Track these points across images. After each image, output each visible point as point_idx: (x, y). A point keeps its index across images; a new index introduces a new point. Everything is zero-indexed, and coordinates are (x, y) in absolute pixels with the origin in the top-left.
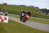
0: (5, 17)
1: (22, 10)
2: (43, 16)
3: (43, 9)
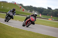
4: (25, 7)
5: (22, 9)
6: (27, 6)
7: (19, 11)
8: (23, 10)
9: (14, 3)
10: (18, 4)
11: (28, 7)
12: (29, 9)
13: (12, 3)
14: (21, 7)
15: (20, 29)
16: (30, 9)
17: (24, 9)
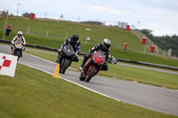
0: (4, 58)
1: (89, 39)
2: (162, 61)
3: (168, 37)
4: (157, 40)
5: (147, 47)
6: (162, 38)
7: (139, 52)
8: (153, 49)
9: (125, 27)
10: (137, 30)
11: (167, 39)
12: (169, 45)
13: (117, 27)
14: (144, 40)
15: (140, 108)
16: (175, 45)
17: (153, 45)
